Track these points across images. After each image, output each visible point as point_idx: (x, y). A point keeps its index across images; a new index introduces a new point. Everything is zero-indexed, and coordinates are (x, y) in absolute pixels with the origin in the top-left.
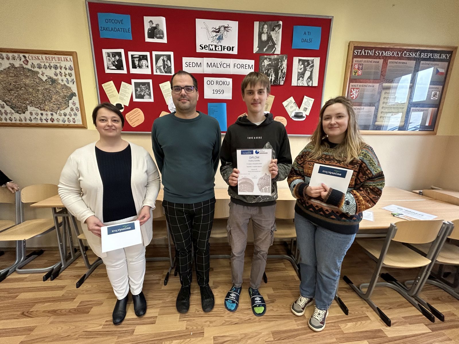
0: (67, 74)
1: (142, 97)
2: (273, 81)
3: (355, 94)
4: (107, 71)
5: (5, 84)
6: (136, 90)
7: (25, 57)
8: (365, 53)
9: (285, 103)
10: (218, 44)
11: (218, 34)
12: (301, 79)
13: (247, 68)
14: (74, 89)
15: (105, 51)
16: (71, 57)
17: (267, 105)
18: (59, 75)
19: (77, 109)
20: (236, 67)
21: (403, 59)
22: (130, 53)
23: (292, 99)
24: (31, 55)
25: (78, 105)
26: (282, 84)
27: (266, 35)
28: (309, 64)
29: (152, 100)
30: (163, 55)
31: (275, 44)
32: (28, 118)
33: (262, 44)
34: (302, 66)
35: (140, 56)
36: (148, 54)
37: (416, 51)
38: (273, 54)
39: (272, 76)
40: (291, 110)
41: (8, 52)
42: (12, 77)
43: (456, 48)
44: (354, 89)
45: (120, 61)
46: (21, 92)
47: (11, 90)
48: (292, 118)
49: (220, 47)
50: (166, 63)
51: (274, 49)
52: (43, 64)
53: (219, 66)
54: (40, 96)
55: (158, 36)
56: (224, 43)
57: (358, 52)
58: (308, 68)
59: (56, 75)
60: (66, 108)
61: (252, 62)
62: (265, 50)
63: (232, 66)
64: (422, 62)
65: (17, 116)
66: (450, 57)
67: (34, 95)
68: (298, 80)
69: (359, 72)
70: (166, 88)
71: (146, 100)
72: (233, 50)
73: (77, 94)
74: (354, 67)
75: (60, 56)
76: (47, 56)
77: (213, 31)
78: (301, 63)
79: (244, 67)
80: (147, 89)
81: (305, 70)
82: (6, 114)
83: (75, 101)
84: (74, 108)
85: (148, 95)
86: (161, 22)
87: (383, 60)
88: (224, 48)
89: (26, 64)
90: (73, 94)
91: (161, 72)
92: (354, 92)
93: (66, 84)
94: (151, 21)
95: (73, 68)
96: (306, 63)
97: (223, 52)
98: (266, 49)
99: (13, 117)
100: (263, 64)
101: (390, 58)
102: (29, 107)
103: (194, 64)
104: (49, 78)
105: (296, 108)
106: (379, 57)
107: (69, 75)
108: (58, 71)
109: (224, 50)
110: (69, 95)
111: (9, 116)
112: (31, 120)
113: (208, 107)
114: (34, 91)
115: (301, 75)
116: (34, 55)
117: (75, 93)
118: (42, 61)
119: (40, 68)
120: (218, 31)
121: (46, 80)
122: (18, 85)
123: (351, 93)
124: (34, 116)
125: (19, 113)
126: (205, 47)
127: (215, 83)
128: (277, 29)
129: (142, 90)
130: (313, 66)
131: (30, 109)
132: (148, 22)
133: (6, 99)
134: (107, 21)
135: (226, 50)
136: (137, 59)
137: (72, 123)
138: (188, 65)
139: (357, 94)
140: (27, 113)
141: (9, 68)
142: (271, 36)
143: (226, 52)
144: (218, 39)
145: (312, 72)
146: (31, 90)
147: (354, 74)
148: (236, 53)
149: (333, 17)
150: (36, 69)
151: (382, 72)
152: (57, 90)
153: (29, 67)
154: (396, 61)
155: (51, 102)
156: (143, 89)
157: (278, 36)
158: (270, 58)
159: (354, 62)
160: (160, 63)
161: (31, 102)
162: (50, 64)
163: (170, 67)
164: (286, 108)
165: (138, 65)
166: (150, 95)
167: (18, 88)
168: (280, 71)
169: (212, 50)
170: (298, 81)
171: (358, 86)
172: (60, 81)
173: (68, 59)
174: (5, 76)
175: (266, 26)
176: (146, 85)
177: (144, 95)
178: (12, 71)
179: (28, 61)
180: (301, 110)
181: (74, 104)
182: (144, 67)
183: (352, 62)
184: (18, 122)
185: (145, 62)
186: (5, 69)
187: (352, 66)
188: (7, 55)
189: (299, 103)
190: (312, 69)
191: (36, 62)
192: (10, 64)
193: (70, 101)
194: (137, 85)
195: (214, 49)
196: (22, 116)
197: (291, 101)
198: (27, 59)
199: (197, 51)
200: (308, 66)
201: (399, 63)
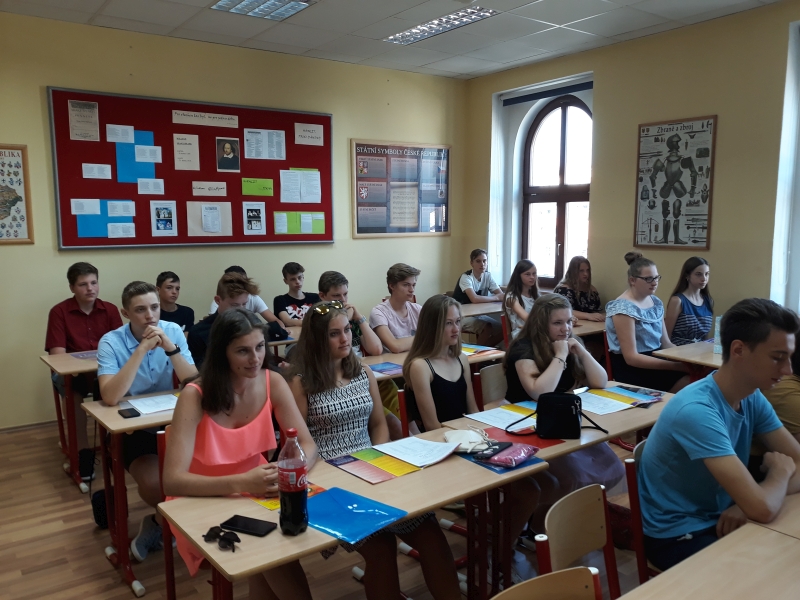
0: (12, 172)
3: (364, 193)
8: (367, 150)
14: (20, 192)
16: (20, 152)
19: (22, 218)
21: (405, 157)
25: (23, 212)
37: (415, 149)
43: (451, 147)
44: (362, 188)
57: (360, 150)
60: (6, 217)
64: (423, 160)
66: (448, 155)
73: (23, 198)
74: (359, 165)
75: (3, 150)
83: (20, 208)
84: (18, 216)
87: (386, 158)
92: (363, 191)
93: (9, 185)
95: (21, 165)
101: (393, 156)
106: (381, 155)
107: (15, 174)
110: (11, 200)
117: (20, 197)
123: (360, 193)
137: (12, 237)
139: (366, 194)
147: (360, 172)
149: (332, 114)
151: (387, 170)
154: (399, 159)
171: (366, 185)
173: (16, 154)
181: (18, 211)
183: (357, 159)
187: (357, 163)
193: (13, 208)
201: (402, 161)
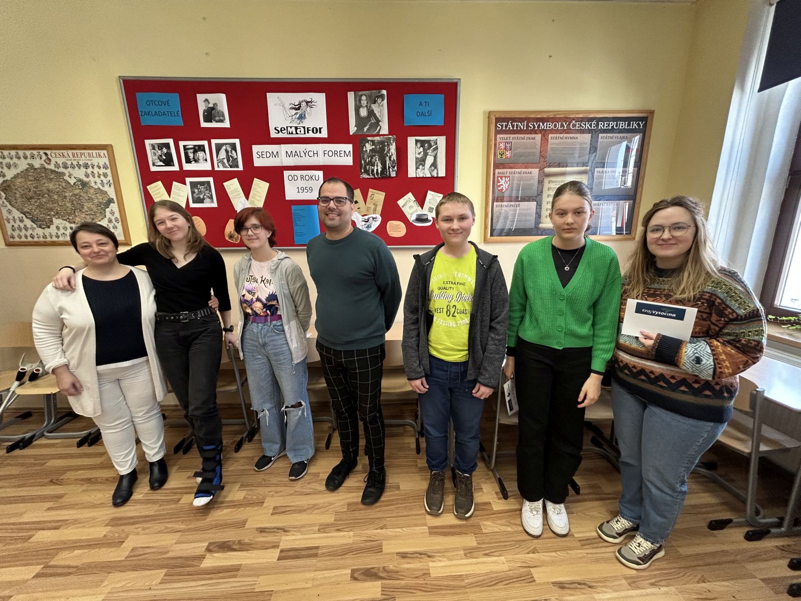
0: (102, 174)
1: (201, 201)
2: (379, 172)
3: (504, 184)
4: (153, 169)
5: (23, 190)
6: (193, 193)
7: (46, 154)
8: (513, 126)
9: (401, 202)
10: (300, 125)
11: (299, 111)
12: (421, 167)
13: (343, 155)
14: (112, 193)
15: (148, 143)
16: (105, 152)
17: (376, 205)
18: (91, 176)
19: (117, 220)
20: (326, 155)
21: (572, 133)
22: (182, 144)
23: (410, 196)
24: (54, 151)
25: (117, 215)
26: (395, 175)
27: (365, 109)
28: (430, 146)
29: (215, 205)
30: (226, 144)
31: (380, 121)
32: (54, 234)
33: (360, 122)
34: (421, 149)
35: (195, 146)
36: (205, 143)
37: (590, 120)
38: (378, 135)
39: (377, 166)
40: (411, 211)
41: (25, 149)
42: (31, 181)
43: (652, 113)
44: (501, 178)
45: (169, 155)
46: (44, 200)
47: (31, 198)
48: (414, 224)
49: (302, 130)
50: (230, 154)
51: (379, 128)
52: (69, 163)
53: (303, 154)
54: (69, 205)
55: (217, 118)
56: (307, 123)
57: (502, 126)
58: (430, 151)
59: (87, 176)
60: (103, 219)
61: (349, 147)
62: (365, 129)
63: (321, 154)
64: (601, 135)
65: (40, 231)
66: (645, 126)
67: (60, 204)
68: (417, 168)
69: (507, 153)
70: (233, 188)
71: (207, 204)
72: (320, 132)
73: (115, 200)
74: (499, 147)
75: (90, 151)
76: (75, 151)
77: (291, 108)
78: (419, 145)
79: (338, 154)
80: (207, 190)
81: (426, 154)
82: (26, 229)
83: (114, 209)
84: (113, 218)
85: (209, 198)
86: (221, 101)
87: (540, 135)
88: (308, 130)
89: (49, 164)
90: (110, 201)
91: (224, 166)
92: (502, 182)
93: (101, 187)
94: (206, 100)
95: (109, 166)
96: (426, 145)
97: (307, 135)
98: (367, 127)
99: (35, 234)
100: (364, 150)
101: (552, 131)
102: (54, 219)
103: (268, 154)
104: (78, 181)
105: (417, 208)
106: (534, 132)
107: (104, 176)
108: (89, 170)
109: (308, 133)
110: (105, 202)
111: (30, 232)
112: (58, 237)
113: (293, 211)
114: (60, 199)
115: (421, 162)
116: (57, 151)
117: (113, 199)
118: (68, 158)
119: (66, 167)
120: (298, 108)
121: (74, 184)
122: (40, 191)
123: (499, 184)
124: (62, 231)
125: (43, 228)
126: (281, 130)
127: (299, 178)
128: (379, 100)
129: (200, 192)
130: (437, 148)
131: (57, 221)
132: (203, 101)
133: (26, 210)
134: (150, 103)
135: (311, 132)
136: (192, 151)
138: (261, 156)
139: (507, 185)
140: (53, 227)
141: (27, 170)
142: (373, 111)
143: (311, 135)
144: (299, 118)
145: (435, 157)
146: (56, 197)
147: (499, 156)
148: (326, 136)
149: (460, 79)
150: (61, 170)
151: (541, 152)
152: (90, 195)
153: (52, 167)
154: (561, 135)
155: (83, 212)
156: (202, 190)
157: (382, 110)
158: (372, 141)
159: (498, 140)
160: (223, 154)
161: (57, 213)
162: (78, 162)
163: (237, 159)
164: (403, 209)
165: (194, 158)
166: (211, 198)
167: (40, 195)
168: (388, 158)
169: (292, 133)
170: (416, 170)
171: (508, 173)
172: (93, 184)
173: (102, 155)
174: (23, 180)
175: (364, 98)
176: (206, 186)
177: (204, 199)
178: (31, 174)
179: (50, 160)
180: (425, 211)
181: (112, 213)
182: (202, 160)
183: (496, 139)
184: (41, 239)
185: (202, 154)
186: (22, 172)
187: (495, 145)
188: (24, 154)
189: (421, 202)
190: (435, 152)
191: (60, 161)
192: (29, 164)
193: (107, 210)
194: (194, 185)
195: (294, 132)
196: (47, 231)
197: (409, 199)
198: (50, 157)
199: (271, 136)
200: (429, 149)
201: (566, 138)
